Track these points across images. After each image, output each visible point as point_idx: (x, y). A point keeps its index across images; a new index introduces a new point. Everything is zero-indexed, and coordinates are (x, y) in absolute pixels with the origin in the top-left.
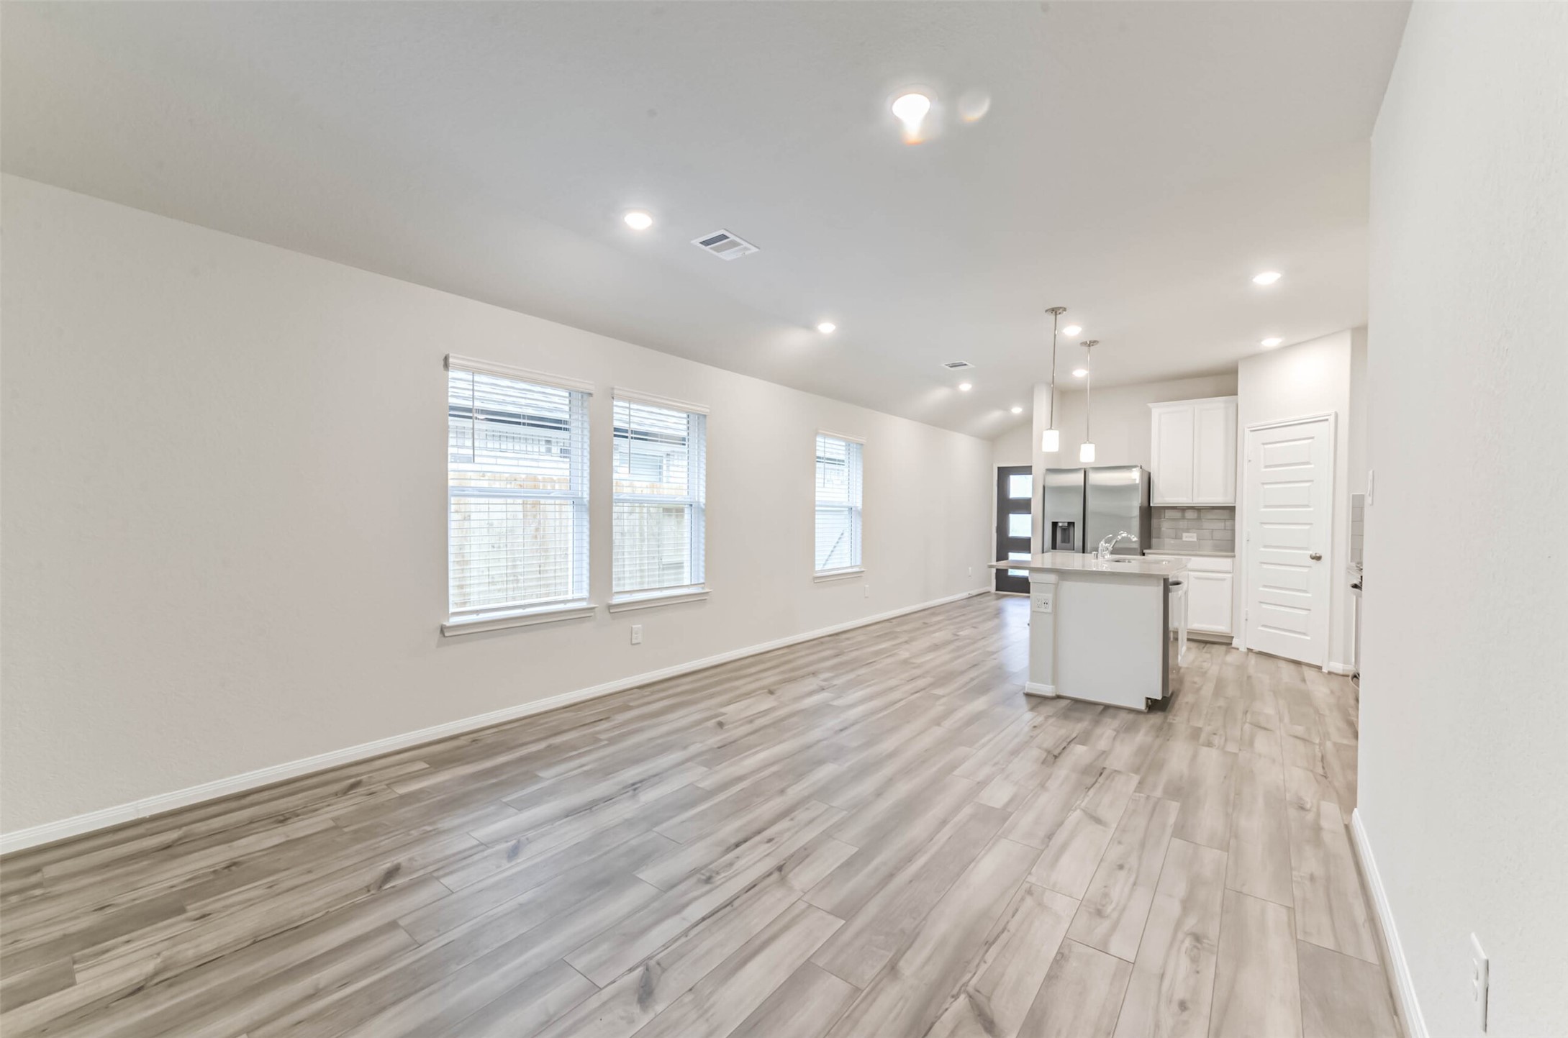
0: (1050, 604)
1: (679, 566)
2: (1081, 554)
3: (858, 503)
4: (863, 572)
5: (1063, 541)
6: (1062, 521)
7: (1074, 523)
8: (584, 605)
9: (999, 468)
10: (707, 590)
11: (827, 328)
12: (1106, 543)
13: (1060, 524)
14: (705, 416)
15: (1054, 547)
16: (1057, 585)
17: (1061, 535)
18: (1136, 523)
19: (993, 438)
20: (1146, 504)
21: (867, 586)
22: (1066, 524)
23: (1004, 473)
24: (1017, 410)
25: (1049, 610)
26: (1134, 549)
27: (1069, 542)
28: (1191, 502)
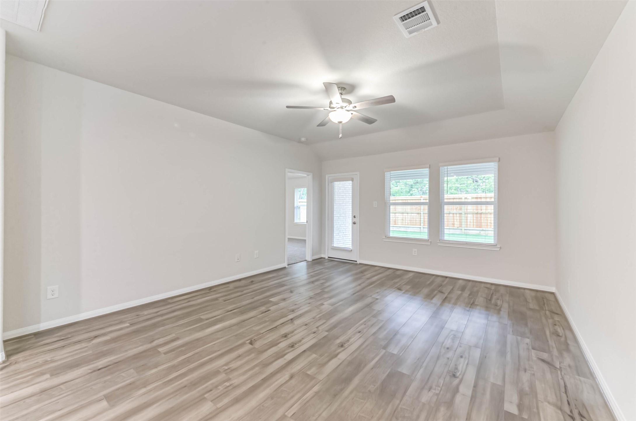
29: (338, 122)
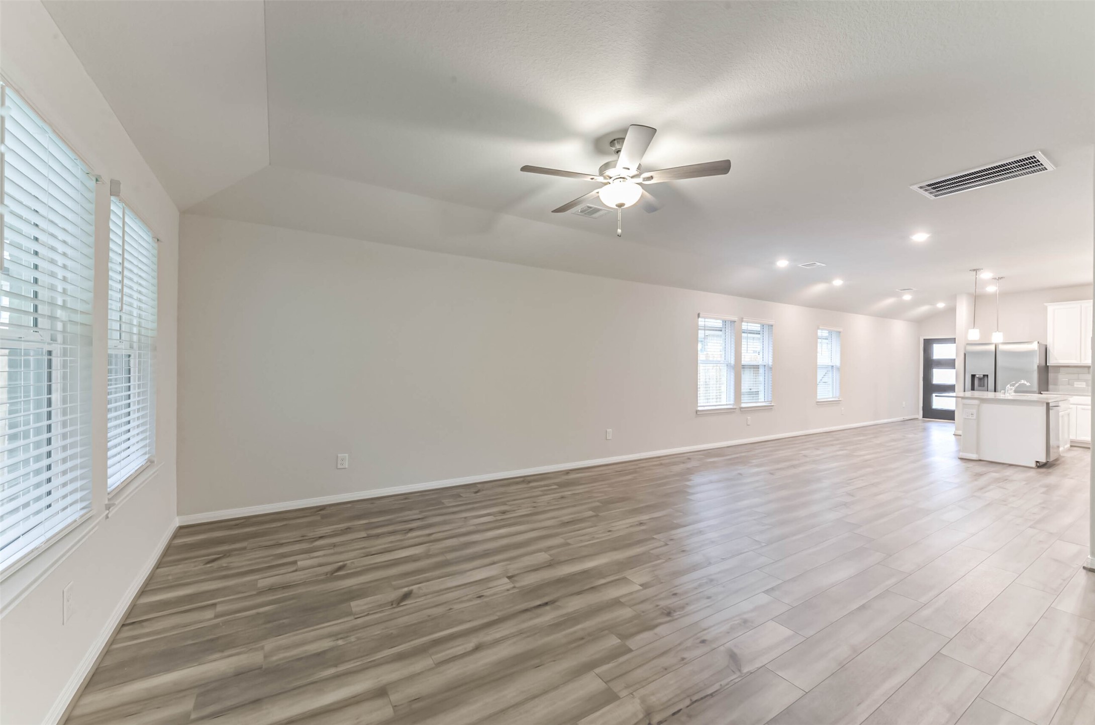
0: (975, 415)
1: (757, 393)
2: (994, 393)
3: (837, 362)
4: (840, 401)
5: (980, 385)
6: (979, 374)
7: (987, 375)
8: (731, 407)
9: (924, 339)
10: (772, 404)
11: (838, 282)
12: (1011, 386)
13: (977, 376)
14: (772, 326)
15: (973, 389)
16: (979, 406)
17: (977, 382)
18: (1035, 376)
19: (920, 322)
20: (1044, 364)
21: (843, 408)
22: (982, 376)
23: (928, 344)
24: (941, 305)
25: (975, 417)
26: (1035, 391)
27: (984, 386)
28: (1079, 362)
29: (617, 206)
